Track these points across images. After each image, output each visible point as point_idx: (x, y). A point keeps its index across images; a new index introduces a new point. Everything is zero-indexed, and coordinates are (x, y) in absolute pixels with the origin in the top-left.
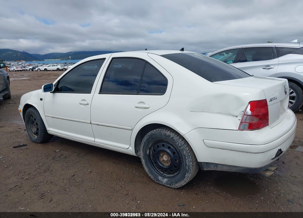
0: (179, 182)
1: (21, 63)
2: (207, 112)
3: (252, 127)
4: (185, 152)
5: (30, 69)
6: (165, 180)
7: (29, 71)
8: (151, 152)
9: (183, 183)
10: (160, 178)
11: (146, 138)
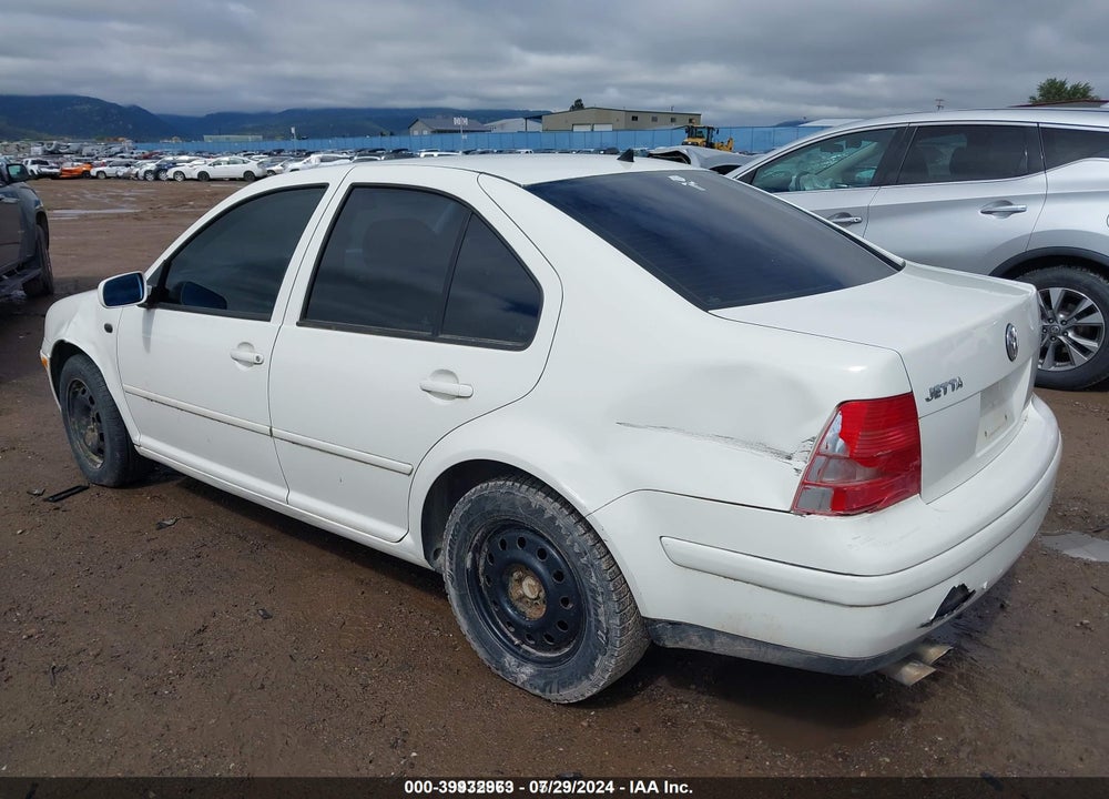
0: (571, 684)
1: (117, 149)
2: (679, 430)
3: (844, 503)
4: (594, 578)
5: (147, 172)
6: (528, 670)
7: (145, 179)
8: (482, 563)
9: (586, 689)
10: (509, 660)
11: (460, 508)
